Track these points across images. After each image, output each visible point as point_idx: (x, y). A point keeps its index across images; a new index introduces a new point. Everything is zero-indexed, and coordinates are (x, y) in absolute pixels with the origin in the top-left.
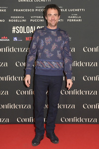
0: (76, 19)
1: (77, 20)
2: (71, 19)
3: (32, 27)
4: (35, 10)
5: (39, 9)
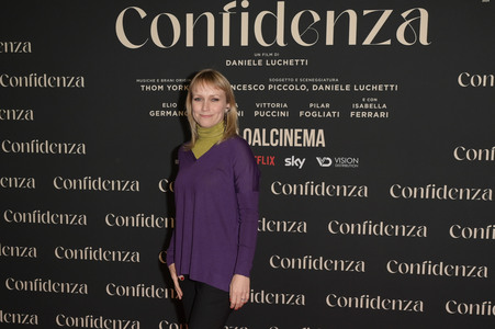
0: (373, 111)
1: (376, 115)
2: (361, 110)
3: (257, 131)
4: (267, 87)
5: (277, 83)
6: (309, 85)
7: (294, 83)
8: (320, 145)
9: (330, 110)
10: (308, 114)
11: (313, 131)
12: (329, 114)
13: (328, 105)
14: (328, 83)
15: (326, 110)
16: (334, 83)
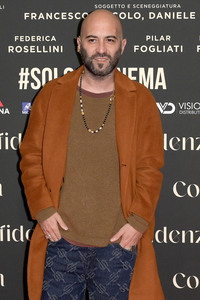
6: (145, 12)
7: (126, 11)
8: (160, 87)
9: (172, 43)
10: (144, 49)
11: (151, 70)
12: (170, 49)
13: (168, 38)
14: (168, 10)
15: (167, 44)
16: (176, 10)
